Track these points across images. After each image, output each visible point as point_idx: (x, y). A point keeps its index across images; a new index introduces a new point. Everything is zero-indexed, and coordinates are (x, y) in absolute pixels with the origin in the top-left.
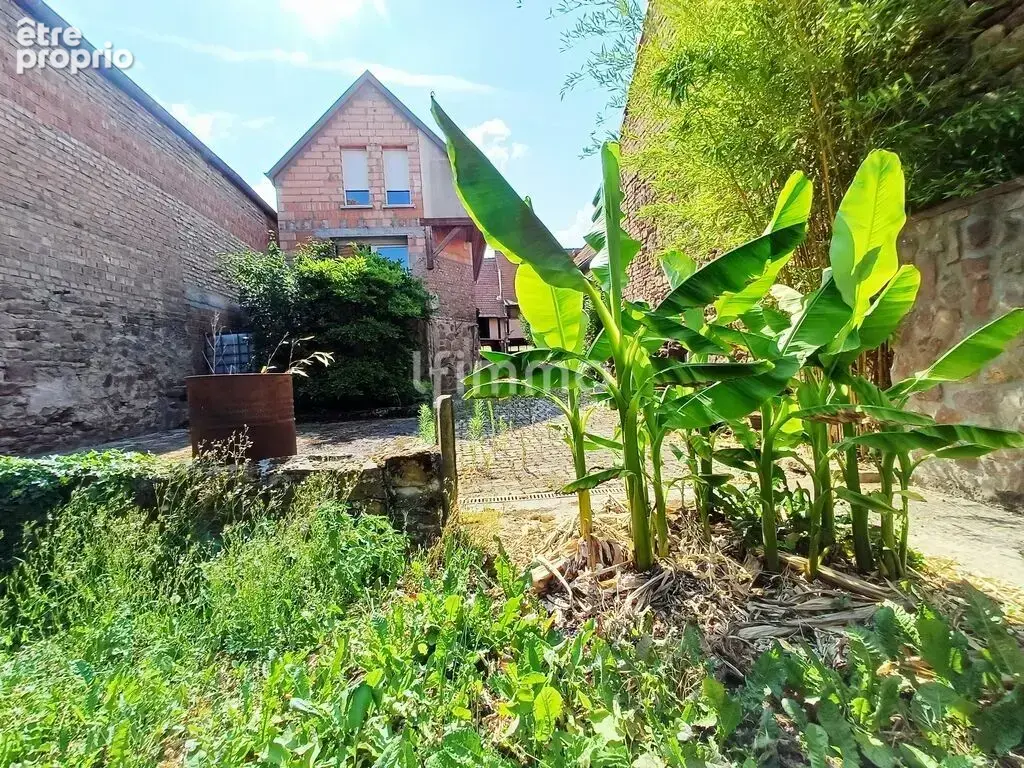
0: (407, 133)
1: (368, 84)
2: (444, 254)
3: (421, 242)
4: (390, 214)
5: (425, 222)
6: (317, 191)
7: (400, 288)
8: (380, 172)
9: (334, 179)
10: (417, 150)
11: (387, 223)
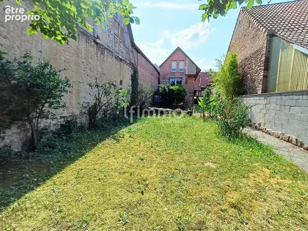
0: (184, 58)
1: (178, 49)
2: (189, 81)
3: (185, 79)
4: (180, 73)
5: (186, 75)
6: (167, 69)
7: (183, 91)
8: (179, 65)
9: (170, 67)
10: (186, 61)
11: (179, 75)
